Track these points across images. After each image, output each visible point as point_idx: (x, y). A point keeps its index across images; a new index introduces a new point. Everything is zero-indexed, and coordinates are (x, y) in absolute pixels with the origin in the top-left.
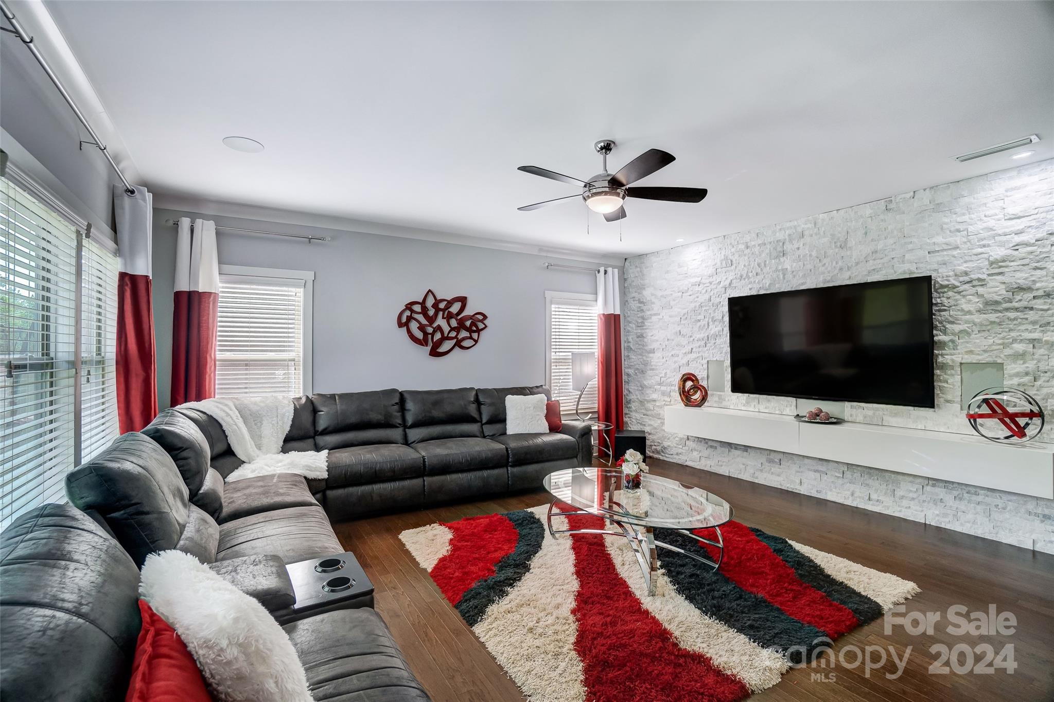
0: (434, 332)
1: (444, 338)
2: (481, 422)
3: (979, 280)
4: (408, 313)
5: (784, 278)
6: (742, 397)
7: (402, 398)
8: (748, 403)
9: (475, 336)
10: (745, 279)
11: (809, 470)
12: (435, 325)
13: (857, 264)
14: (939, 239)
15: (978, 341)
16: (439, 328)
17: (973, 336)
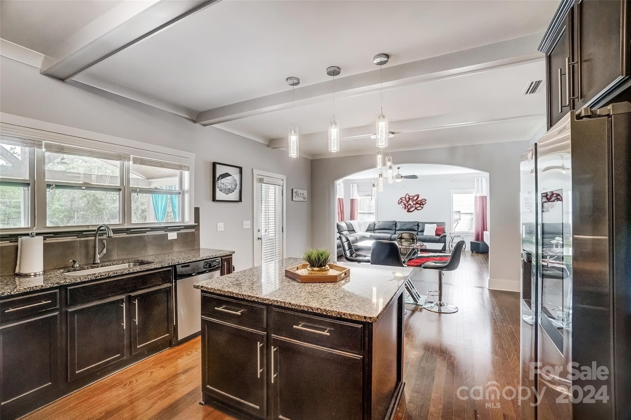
0: (408, 205)
1: (412, 207)
2: (418, 231)
4: (401, 200)
7: (396, 224)
9: (422, 206)
12: (408, 203)
16: (410, 204)
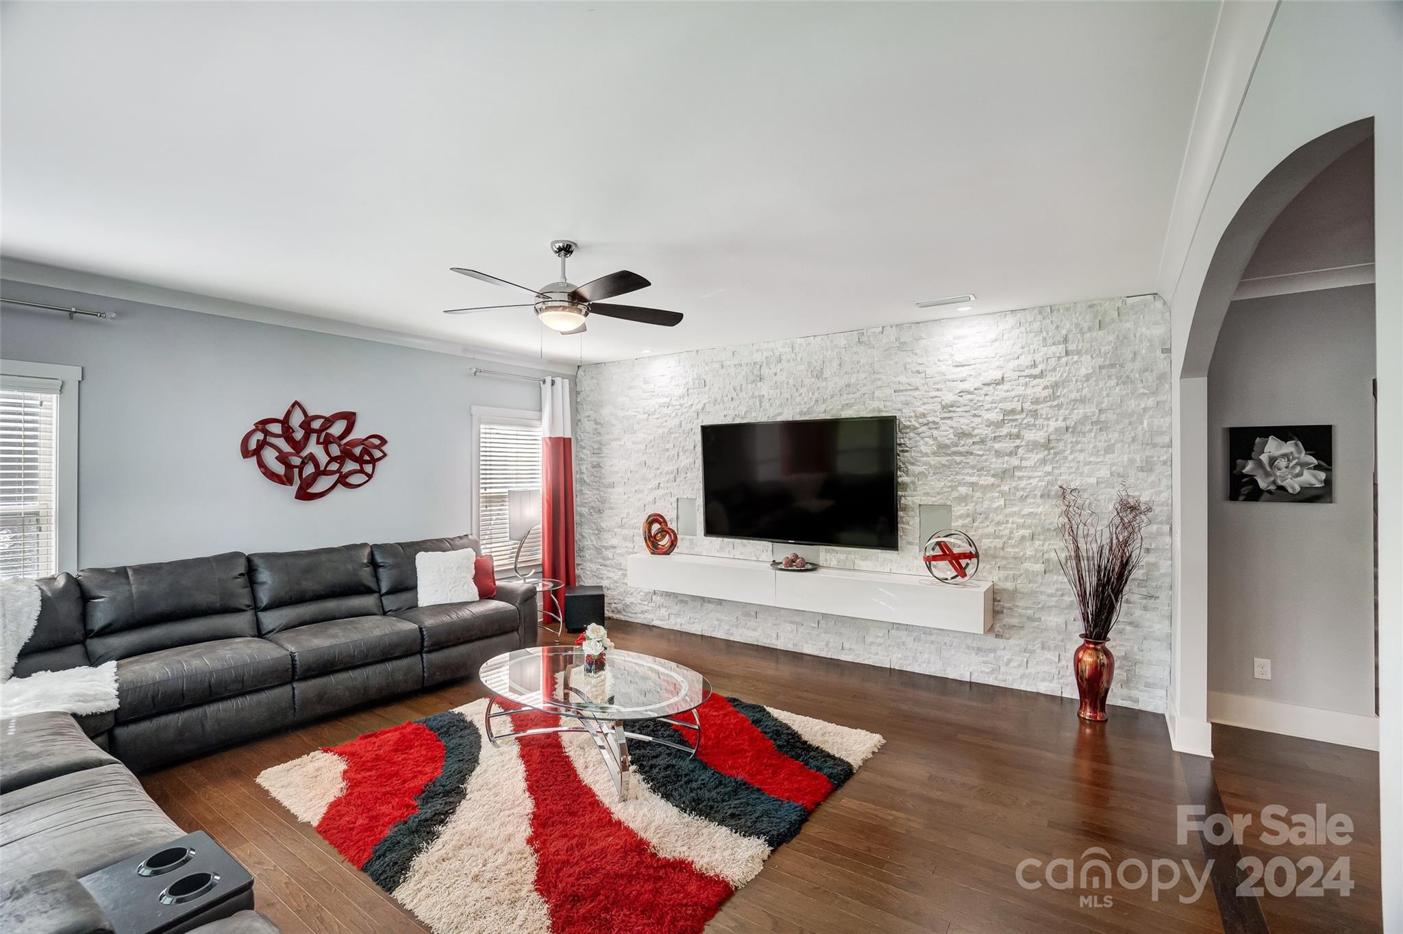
0: (304, 463)
1: (320, 473)
2: (379, 592)
3: (934, 422)
4: (259, 436)
5: (761, 406)
6: (716, 541)
7: (250, 567)
8: (722, 548)
9: (368, 468)
10: (719, 403)
11: (785, 621)
12: (305, 453)
13: (832, 397)
14: (903, 379)
15: (932, 483)
16: (312, 458)
17: (930, 478)
